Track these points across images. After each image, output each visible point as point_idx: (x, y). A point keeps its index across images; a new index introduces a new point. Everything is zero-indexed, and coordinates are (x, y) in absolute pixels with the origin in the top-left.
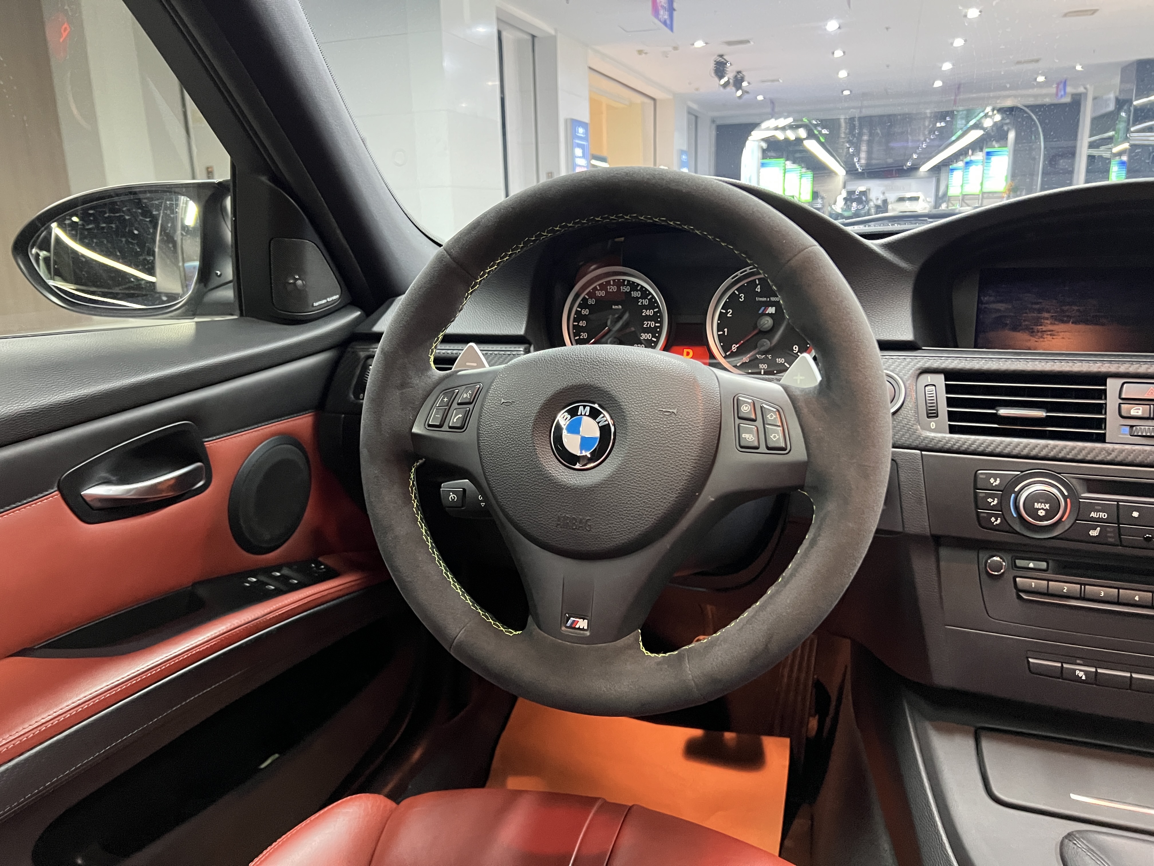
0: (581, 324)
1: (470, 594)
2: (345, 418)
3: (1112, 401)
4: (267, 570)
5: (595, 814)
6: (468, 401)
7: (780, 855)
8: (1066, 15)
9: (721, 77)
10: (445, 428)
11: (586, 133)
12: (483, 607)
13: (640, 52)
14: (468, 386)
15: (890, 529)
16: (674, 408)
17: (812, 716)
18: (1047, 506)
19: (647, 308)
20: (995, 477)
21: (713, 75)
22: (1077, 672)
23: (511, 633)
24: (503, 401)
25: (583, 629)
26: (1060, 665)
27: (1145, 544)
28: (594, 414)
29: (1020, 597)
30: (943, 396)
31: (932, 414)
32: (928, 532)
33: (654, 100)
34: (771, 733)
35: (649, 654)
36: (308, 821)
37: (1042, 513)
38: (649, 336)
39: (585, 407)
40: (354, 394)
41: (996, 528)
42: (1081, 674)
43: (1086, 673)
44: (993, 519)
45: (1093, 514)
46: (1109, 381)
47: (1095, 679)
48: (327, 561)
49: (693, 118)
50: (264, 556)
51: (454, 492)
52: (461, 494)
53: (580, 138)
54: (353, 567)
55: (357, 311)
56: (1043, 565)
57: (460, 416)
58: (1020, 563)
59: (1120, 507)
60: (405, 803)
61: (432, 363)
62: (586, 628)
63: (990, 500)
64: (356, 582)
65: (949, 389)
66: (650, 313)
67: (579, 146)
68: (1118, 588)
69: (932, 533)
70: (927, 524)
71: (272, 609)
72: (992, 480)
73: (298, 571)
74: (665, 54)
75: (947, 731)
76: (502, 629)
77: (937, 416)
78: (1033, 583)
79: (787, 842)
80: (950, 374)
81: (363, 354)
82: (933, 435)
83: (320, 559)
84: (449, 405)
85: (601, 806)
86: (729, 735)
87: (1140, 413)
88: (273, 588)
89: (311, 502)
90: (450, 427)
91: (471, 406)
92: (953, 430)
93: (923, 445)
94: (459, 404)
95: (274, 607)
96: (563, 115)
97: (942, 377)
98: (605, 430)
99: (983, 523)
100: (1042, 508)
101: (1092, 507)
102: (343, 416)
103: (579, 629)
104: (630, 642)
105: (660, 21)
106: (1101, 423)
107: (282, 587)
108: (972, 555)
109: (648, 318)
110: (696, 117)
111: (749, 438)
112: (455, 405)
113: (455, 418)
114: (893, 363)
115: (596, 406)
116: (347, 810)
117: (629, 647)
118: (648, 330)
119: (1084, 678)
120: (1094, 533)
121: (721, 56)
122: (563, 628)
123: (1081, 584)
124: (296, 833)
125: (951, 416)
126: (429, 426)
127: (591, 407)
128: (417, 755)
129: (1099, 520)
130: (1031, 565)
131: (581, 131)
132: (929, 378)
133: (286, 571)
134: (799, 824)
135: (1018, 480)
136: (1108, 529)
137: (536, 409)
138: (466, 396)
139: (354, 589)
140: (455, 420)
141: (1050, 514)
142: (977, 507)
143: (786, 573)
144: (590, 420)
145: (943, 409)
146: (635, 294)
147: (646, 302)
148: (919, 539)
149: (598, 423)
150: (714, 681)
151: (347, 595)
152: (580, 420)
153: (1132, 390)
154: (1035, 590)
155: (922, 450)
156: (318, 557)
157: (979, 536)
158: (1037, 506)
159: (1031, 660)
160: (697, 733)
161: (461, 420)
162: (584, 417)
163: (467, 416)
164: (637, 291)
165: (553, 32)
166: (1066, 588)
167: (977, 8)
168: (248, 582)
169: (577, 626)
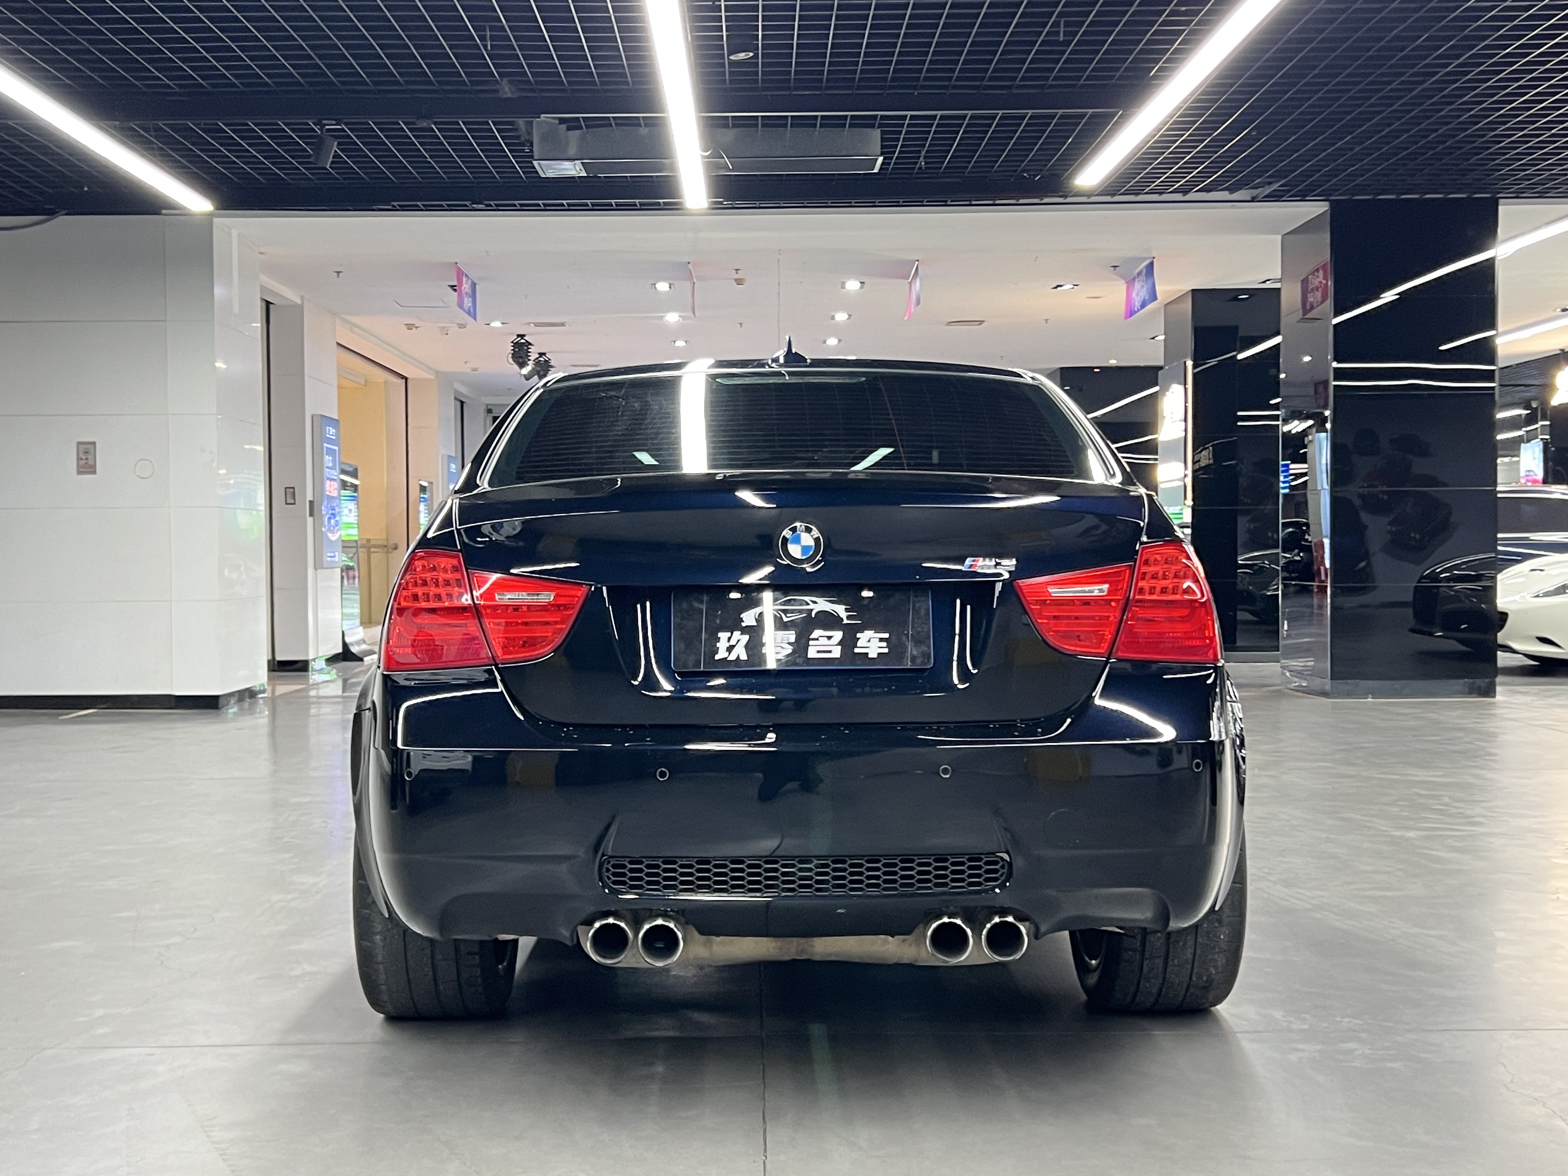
8: (949, 323)
9: (522, 365)
11: (337, 435)
13: (410, 327)
21: (511, 360)
33: (406, 379)
49: (459, 404)
53: (330, 441)
67: (330, 452)
74: (445, 331)
96: (310, 410)
105: (465, 311)
110: (462, 403)
121: (522, 336)
131: (331, 431)
165: (299, 302)
167: (856, 279)
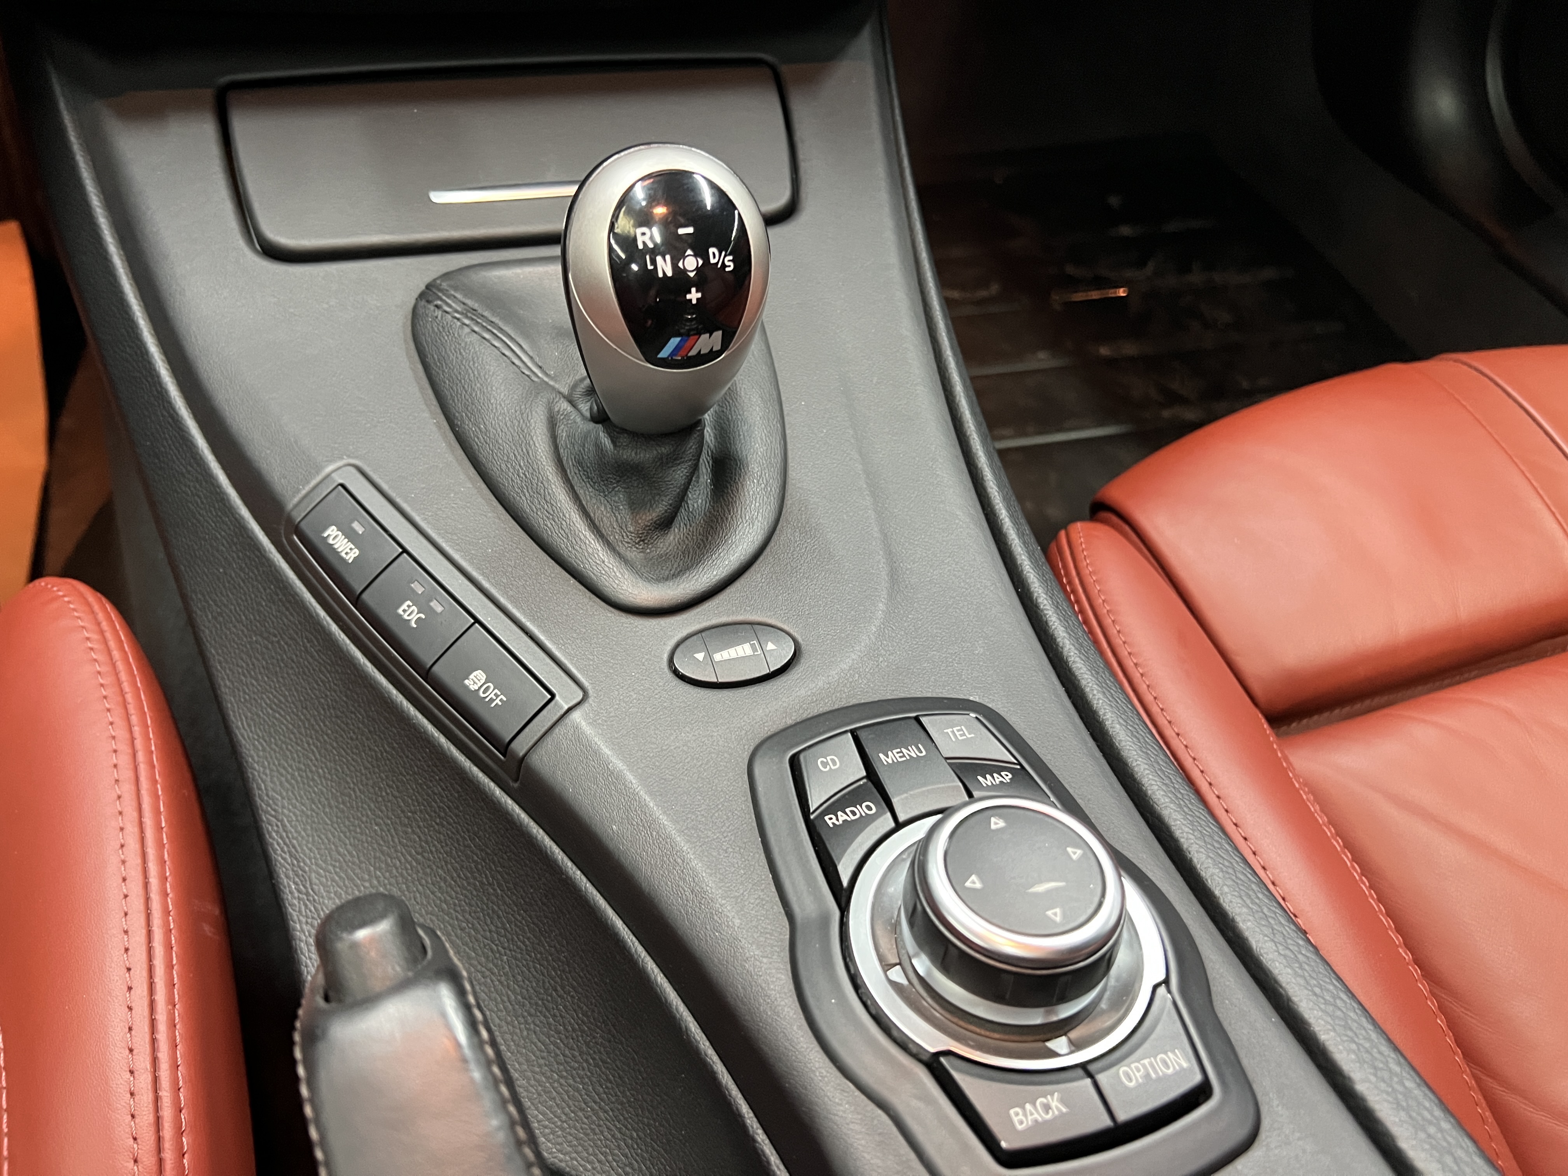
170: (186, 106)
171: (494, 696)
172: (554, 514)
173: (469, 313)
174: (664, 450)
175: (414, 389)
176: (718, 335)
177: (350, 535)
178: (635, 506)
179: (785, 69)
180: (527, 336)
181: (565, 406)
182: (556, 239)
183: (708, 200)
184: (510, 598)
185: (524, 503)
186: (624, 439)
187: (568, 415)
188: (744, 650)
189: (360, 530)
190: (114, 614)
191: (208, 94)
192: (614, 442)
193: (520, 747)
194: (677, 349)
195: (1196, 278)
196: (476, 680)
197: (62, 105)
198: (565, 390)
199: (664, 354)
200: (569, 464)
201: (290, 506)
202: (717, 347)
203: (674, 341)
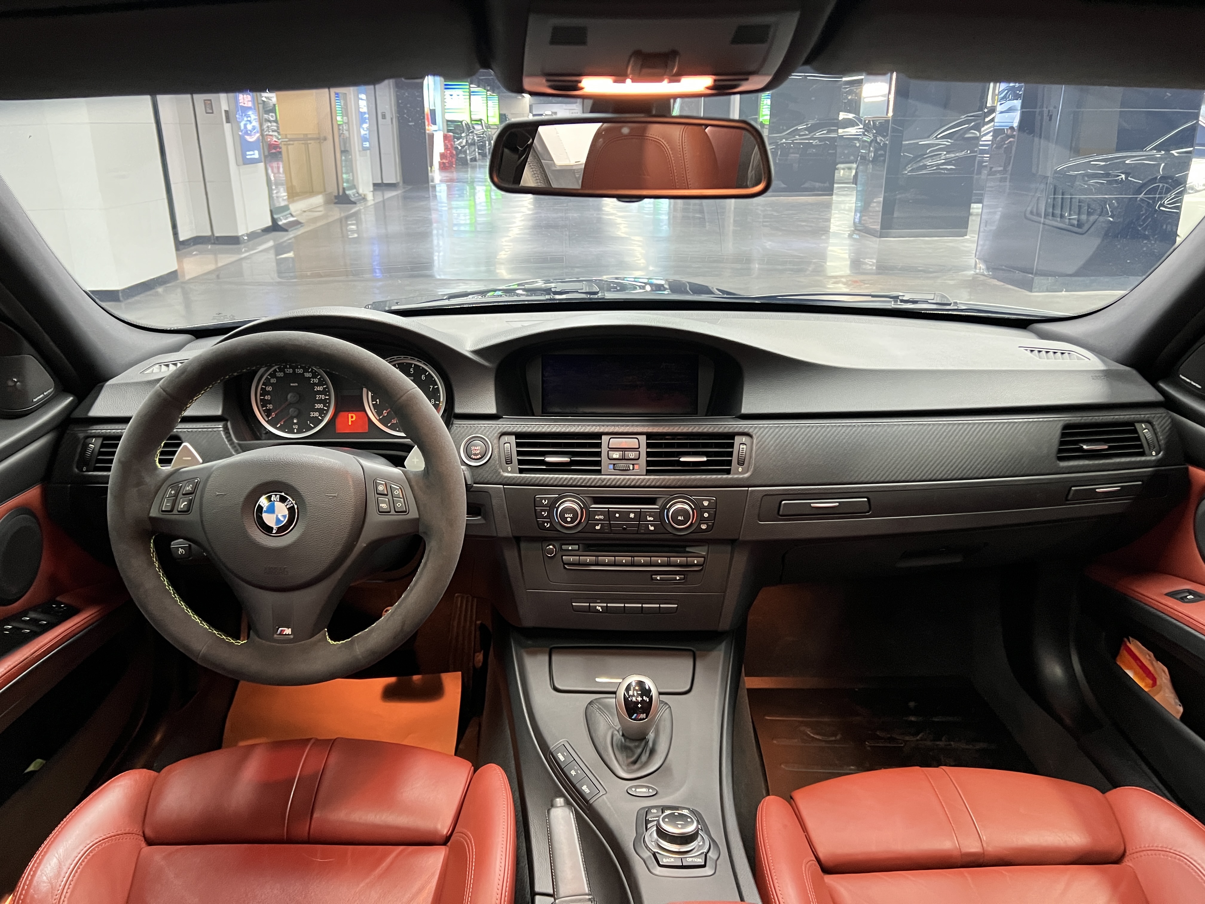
0: (266, 398)
1: (205, 621)
2: (71, 487)
3: (604, 449)
4: (17, 617)
5: (310, 749)
6: (189, 492)
7: (455, 755)
10: (175, 512)
12: (217, 629)
14: (189, 481)
15: (491, 535)
16: (335, 494)
17: (478, 652)
18: (571, 515)
19: (318, 385)
20: (545, 499)
22: (597, 607)
23: (239, 643)
24: (218, 493)
25: (289, 635)
26: (588, 604)
27: (623, 532)
28: (283, 500)
29: (565, 568)
30: (514, 449)
31: (509, 461)
32: (510, 535)
34: (447, 671)
35: (333, 643)
36: (91, 796)
37: (569, 519)
38: (321, 406)
39: (276, 495)
40: (77, 468)
41: (548, 529)
42: (599, 608)
43: (602, 607)
44: (546, 524)
45: (596, 517)
46: (603, 437)
47: (606, 609)
48: (64, 600)
50: (10, 607)
51: (182, 548)
52: (187, 549)
54: (89, 602)
55: (70, 396)
56: (576, 547)
57: (186, 503)
58: (564, 547)
59: (610, 512)
60: (165, 770)
61: (158, 464)
62: (290, 633)
63: (543, 513)
64: (95, 614)
65: (518, 445)
66: (320, 388)
68: (615, 557)
69: (514, 535)
70: (510, 530)
71: (35, 649)
72: (543, 501)
73: (44, 612)
75: (533, 653)
76: (232, 641)
77: (511, 463)
78: (571, 558)
79: (460, 746)
80: (518, 435)
81: (81, 435)
82: (510, 475)
83: (58, 599)
84: (176, 496)
85: (314, 743)
86: (416, 678)
87: (617, 457)
88: (28, 631)
89: (45, 555)
90: (179, 512)
91: (194, 495)
92: (521, 471)
93: (504, 482)
94: (183, 494)
95: (37, 647)
97: (514, 437)
98: (291, 510)
99: (541, 526)
100: (569, 516)
101: (596, 513)
102: (69, 485)
103: (286, 634)
104: (320, 637)
106: (599, 463)
107: (35, 629)
108: (538, 545)
109: (319, 392)
111: (384, 506)
112: (180, 495)
113: (182, 505)
114: (485, 429)
115: (283, 494)
116: (120, 783)
117: (320, 641)
118: (320, 401)
119: (601, 610)
120: (598, 528)
122: (275, 636)
123: (596, 556)
124: (83, 806)
125: (520, 462)
126: (163, 511)
127: (280, 495)
128: (158, 738)
129: (600, 520)
130: (570, 548)
132: (506, 438)
133: (33, 615)
134: (470, 732)
135: (557, 499)
136: (605, 525)
137: (242, 499)
138: (189, 488)
139: (95, 620)
140: (182, 507)
141: (573, 520)
142: (537, 518)
143: (412, 584)
144: (280, 503)
145: (515, 458)
146: (307, 375)
147: (316, 381)
148: (506, 539)
149: (286, 506)
150: (373, 653)
151: (90, 625)
152: (274, 503)
153: (616, 442)
154: (574, 562)
155: (504, 485)
156: (57, 596)
157: (540, 535)
158: (566, 516)
159: (573, 604)
160: (392, 680)
161: (186, 506)
162: (275, 502)
163: (190, 502)
164: (309, 372)
166: (588, 559)
168: (7, 630)
169: (284, 633)
170: (542, 652)
171: (587, 791)
172: (608, 755)
173: (599, 709)
174: (637, 744)
175: (582, 719)
176: (645, 714)
177: (563, 755)
178: (628, 757)
179: (697, 653)
180: (611, 716)
181: (616, 732)
182: (615, 693)
183: (647, 688)
184: (595, 772)
185: (602, 752)
186: (627, 740)
187: (616, 735)
188: (644, 790)
189: (565, 754)
190: (503, 772)
191: (548, 649)
192: (625, 740)
193: (591, 802)
194: (636, 716)
195: (941, 744)
196: (584, 788)
197: (513, 649)
198: (617, 729)
199: (633, 717)
200: (614, 743)
201: (551, 748)
202: (645, 717)
203: (635, 715)
